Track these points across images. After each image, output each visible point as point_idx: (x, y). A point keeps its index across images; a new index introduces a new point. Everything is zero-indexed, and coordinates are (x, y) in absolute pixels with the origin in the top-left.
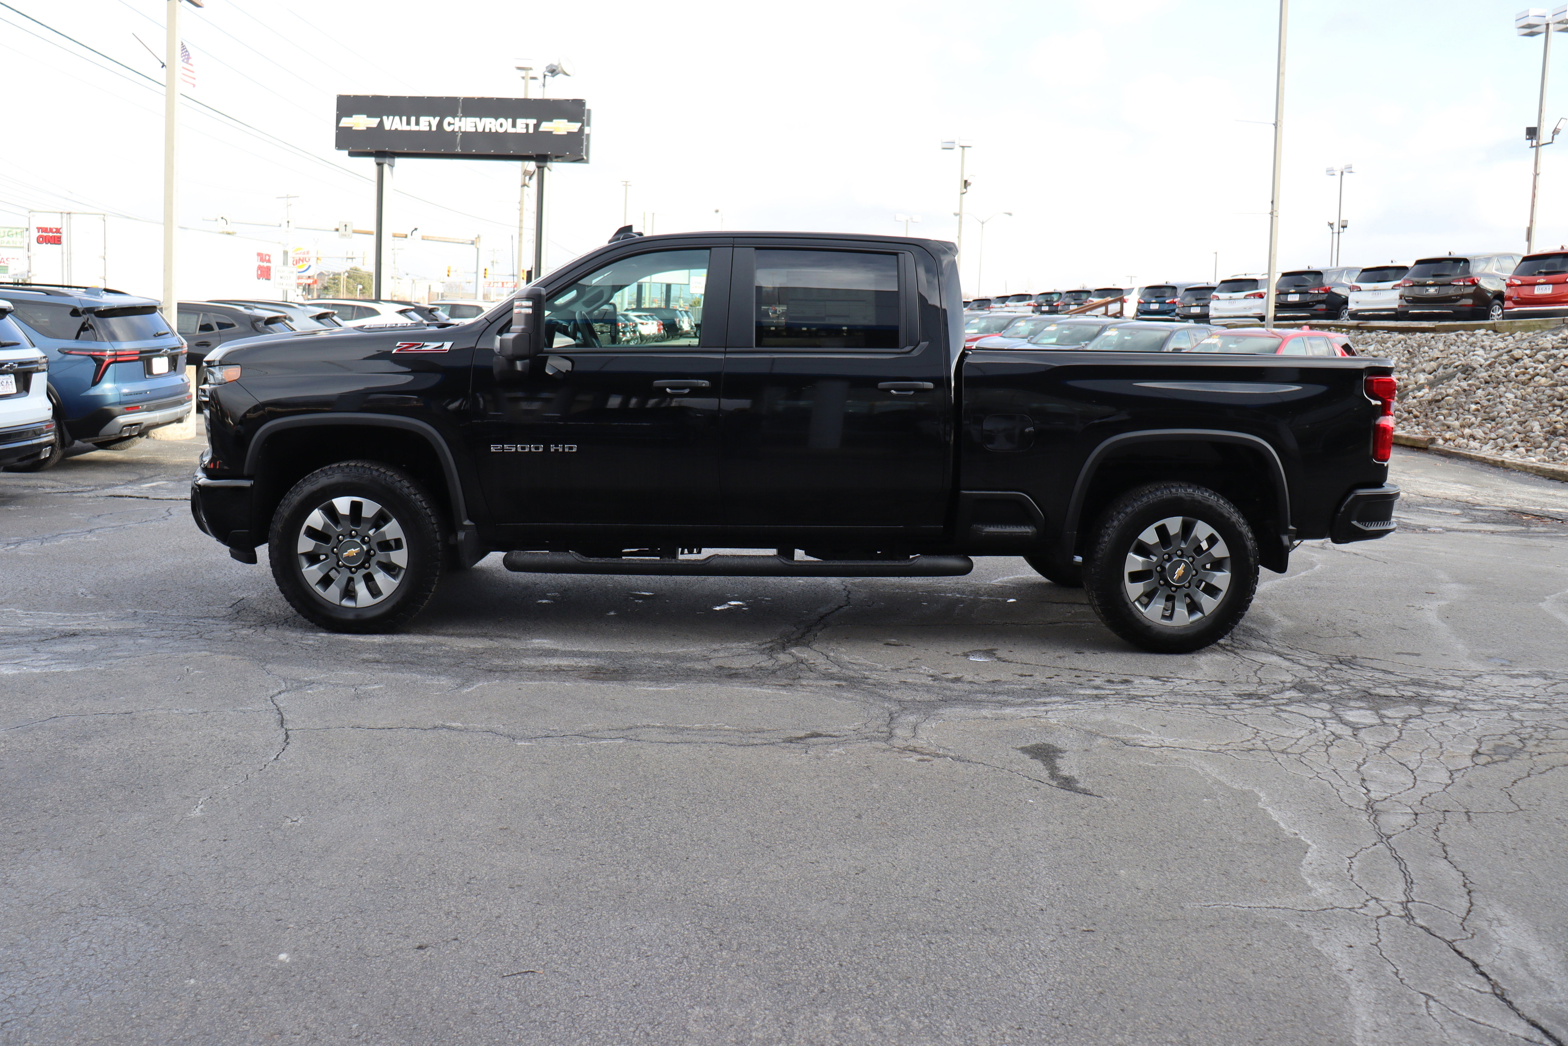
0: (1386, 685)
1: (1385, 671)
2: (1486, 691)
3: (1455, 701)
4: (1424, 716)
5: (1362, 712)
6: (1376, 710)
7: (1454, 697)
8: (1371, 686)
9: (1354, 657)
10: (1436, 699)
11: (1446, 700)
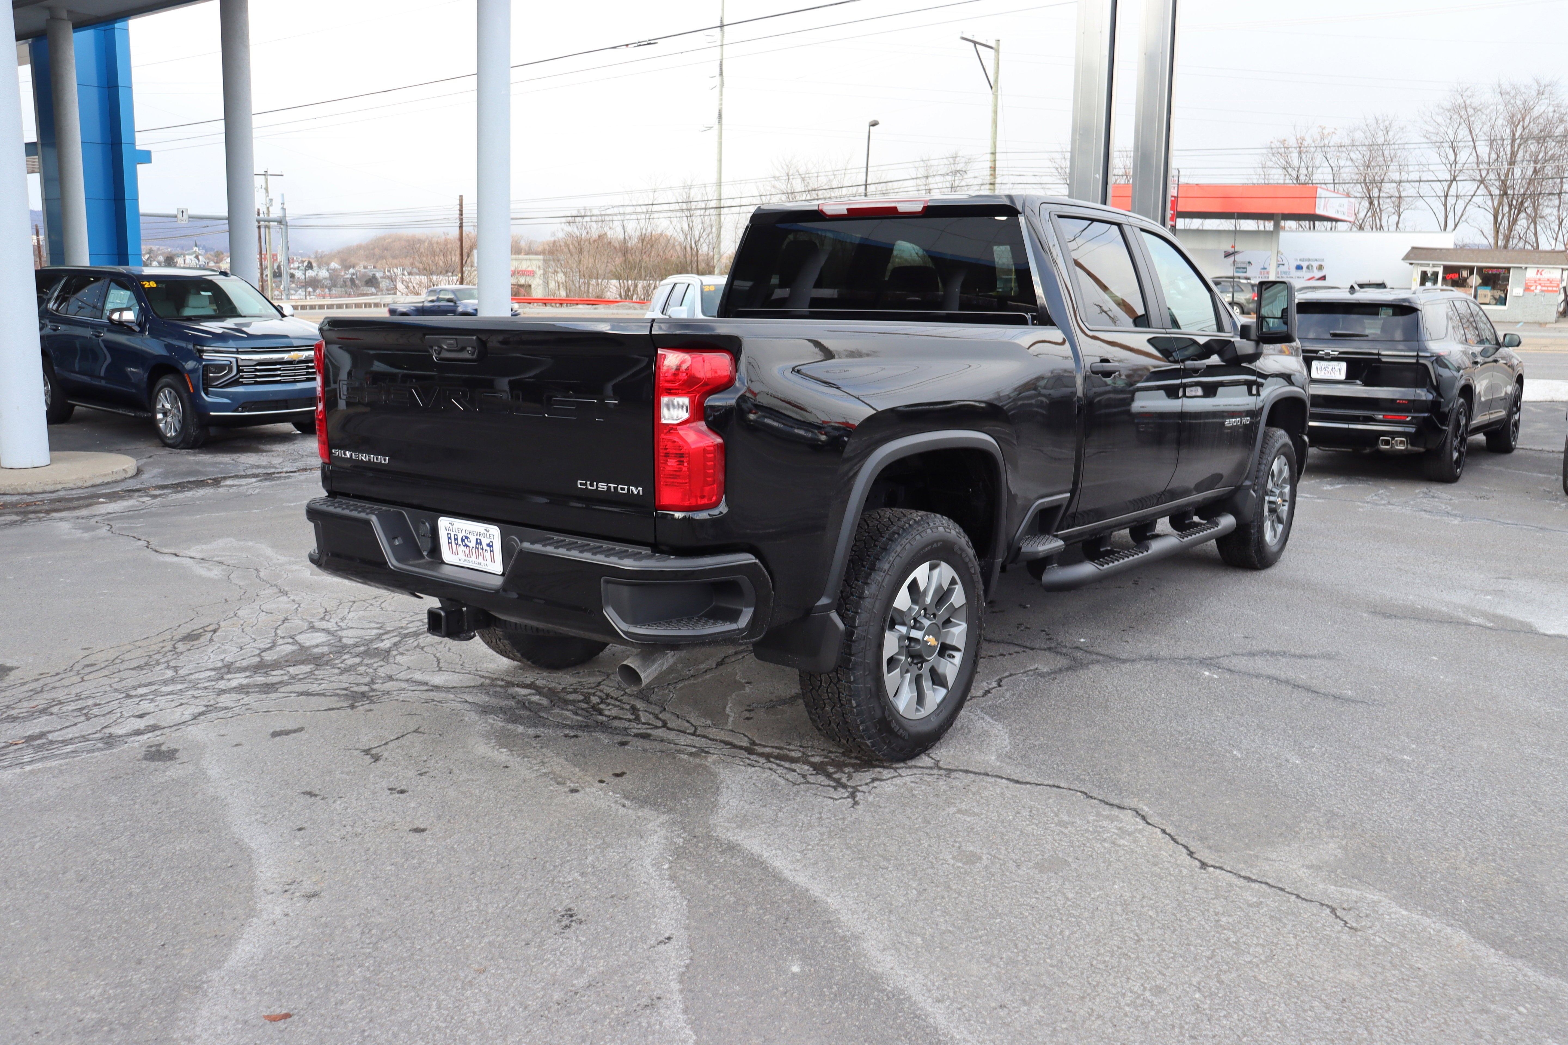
0: (301, 677)
1: (307, 694)
2: (194, 697)
3: (229, 676)
4: (258, 652)
5: (313, 643)
6: (302, 647)
7: (229, 680)
8: (316, 672)
9: (352, 707)
10: (248, 674)
11: (237, 675)
